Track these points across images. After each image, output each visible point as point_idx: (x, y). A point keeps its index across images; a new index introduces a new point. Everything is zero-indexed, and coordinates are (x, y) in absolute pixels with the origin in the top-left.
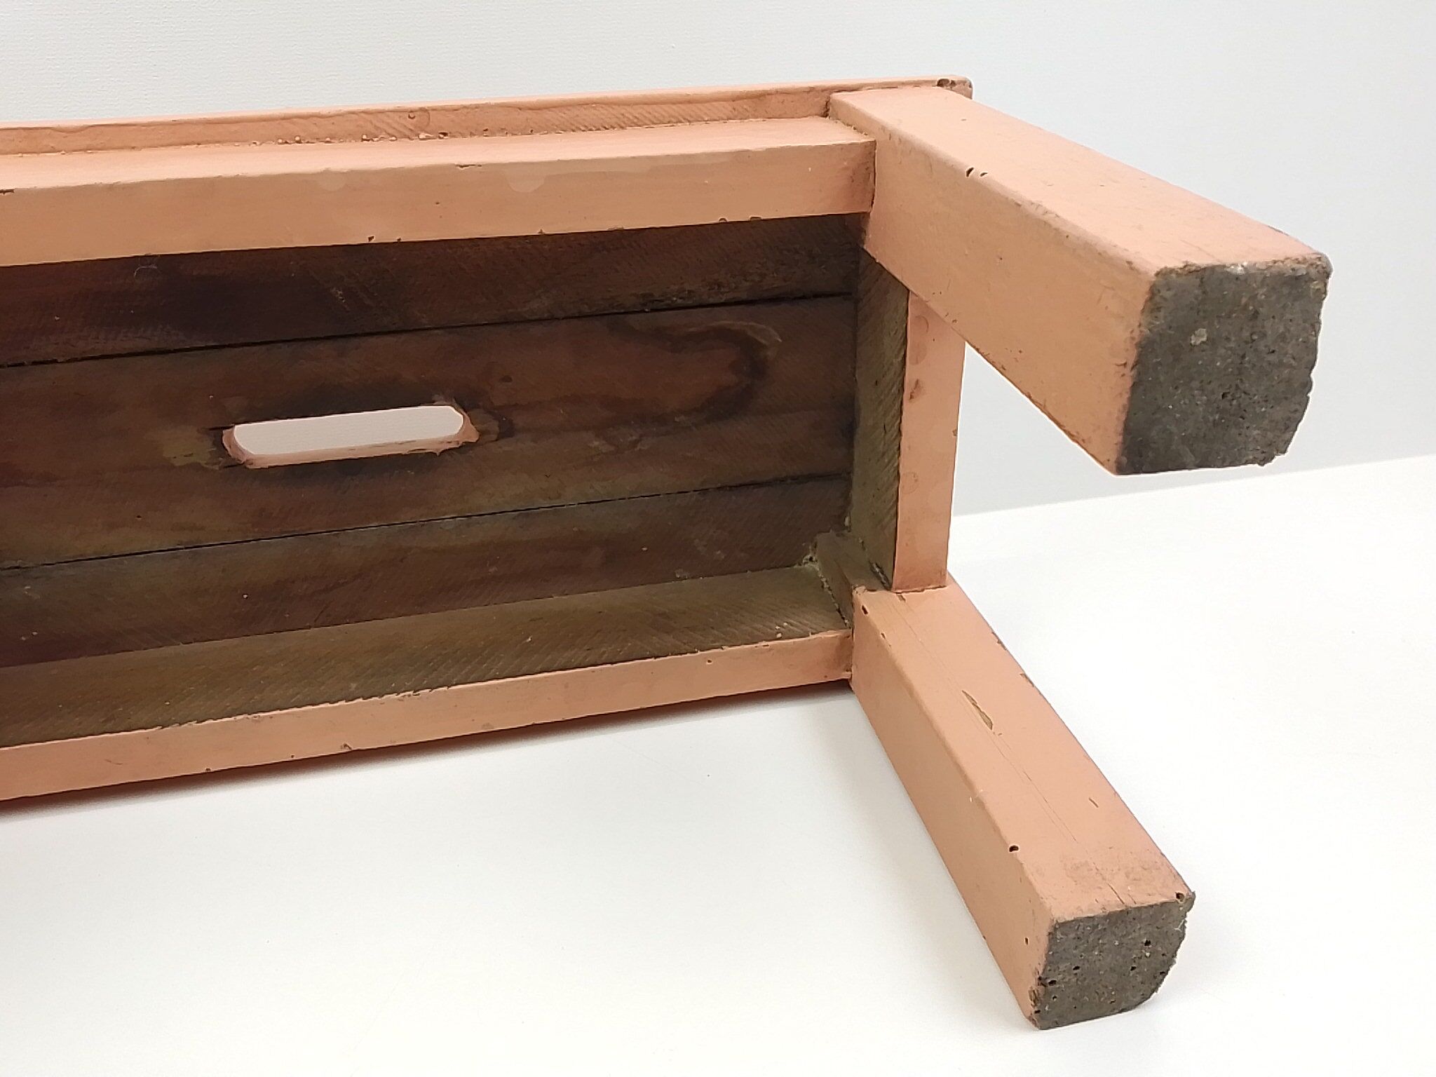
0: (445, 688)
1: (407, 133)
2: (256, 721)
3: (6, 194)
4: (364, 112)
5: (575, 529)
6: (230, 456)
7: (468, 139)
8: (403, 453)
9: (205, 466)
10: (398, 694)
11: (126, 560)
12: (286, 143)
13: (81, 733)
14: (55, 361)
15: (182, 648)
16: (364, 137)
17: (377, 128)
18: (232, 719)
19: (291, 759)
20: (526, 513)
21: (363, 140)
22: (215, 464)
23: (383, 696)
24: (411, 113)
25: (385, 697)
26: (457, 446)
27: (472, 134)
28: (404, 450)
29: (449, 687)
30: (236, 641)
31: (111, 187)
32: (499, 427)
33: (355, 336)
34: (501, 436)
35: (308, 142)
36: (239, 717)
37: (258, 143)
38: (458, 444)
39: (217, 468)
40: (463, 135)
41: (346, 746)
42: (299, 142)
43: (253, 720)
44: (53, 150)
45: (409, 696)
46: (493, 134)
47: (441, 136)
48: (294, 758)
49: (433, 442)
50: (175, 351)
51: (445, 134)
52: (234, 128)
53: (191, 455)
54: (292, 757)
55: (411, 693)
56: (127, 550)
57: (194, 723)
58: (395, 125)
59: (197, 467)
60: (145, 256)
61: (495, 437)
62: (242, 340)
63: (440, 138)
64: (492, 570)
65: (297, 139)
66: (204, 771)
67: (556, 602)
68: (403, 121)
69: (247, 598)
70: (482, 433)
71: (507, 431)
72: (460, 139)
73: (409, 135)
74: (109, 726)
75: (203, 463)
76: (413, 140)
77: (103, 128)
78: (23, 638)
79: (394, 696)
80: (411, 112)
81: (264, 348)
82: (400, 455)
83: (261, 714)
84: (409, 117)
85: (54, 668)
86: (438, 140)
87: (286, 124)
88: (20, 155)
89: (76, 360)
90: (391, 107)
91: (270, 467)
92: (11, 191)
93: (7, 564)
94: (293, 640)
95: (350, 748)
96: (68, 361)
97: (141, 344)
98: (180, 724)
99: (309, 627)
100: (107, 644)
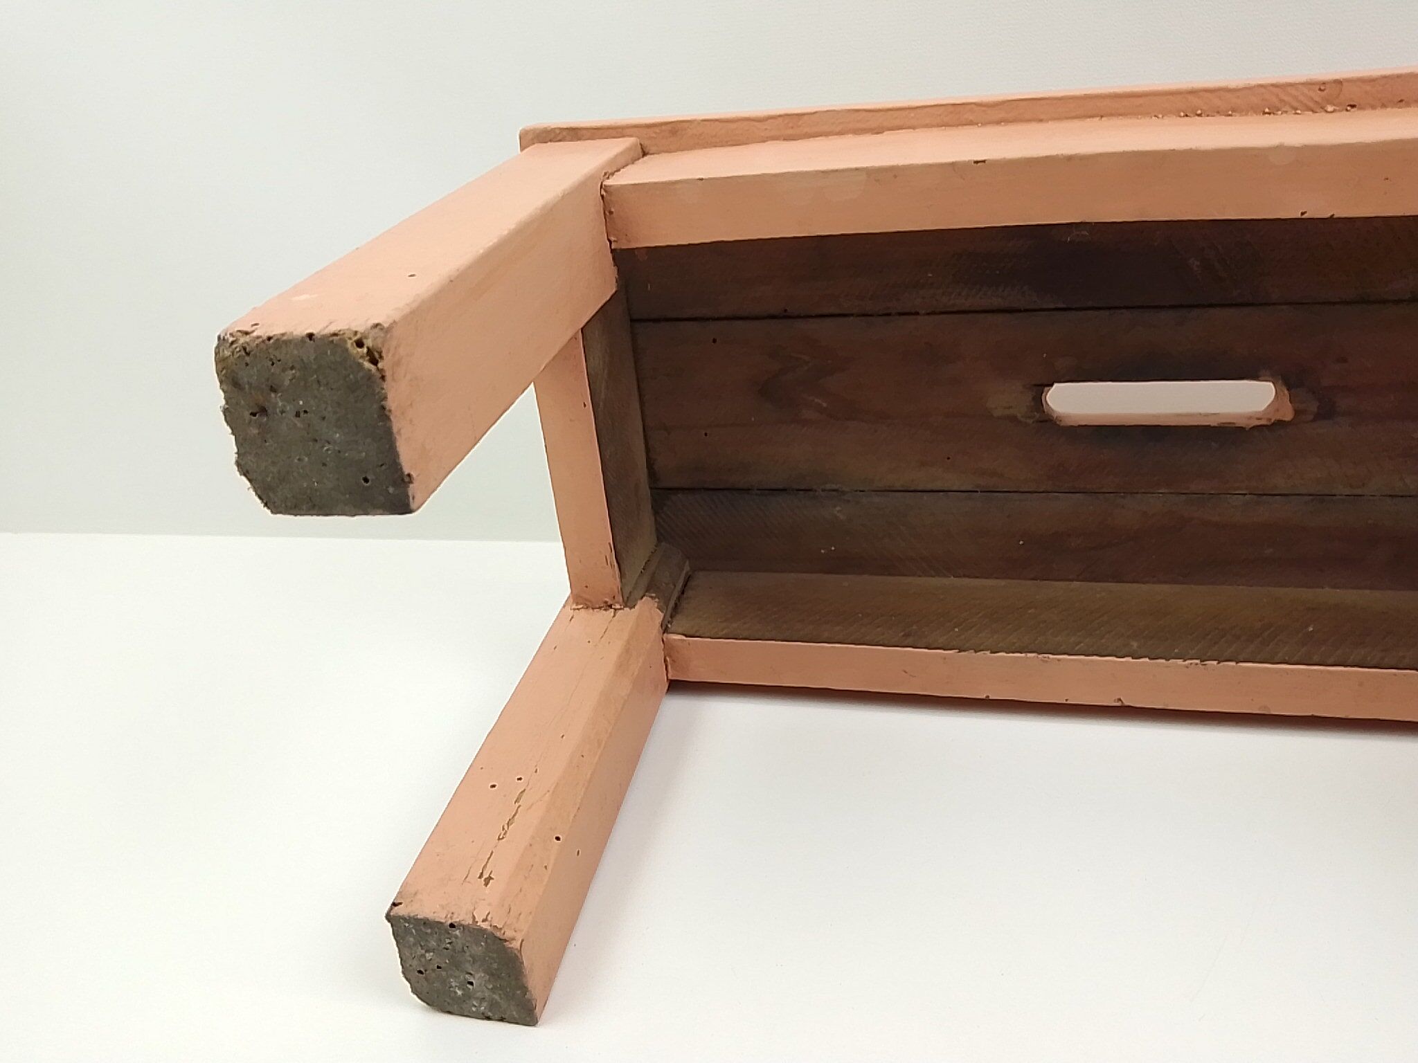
0: (1233, 664)
1: (1311, 104)
2: (1047, 661)
3: (979, 164)
4: (1273, 85)
5: (1370, 522)
6: (1044, 412)
7: (1379, 112)
8: (1212, 424)
9: (1022, 419)
10: (1185, 661)
11: (925, 496)
12: (1187, 116)
13: (886, 642)
14: (917, 313)
15: (951, 581)
16: (1267, 110)
17: (1282, 101)
18: (1023, 655)
19: (1065, 702)
20: (1321, 498)
21: (1265, 113)
22: (1029, 417)
23: (1169, 660)
24: (1322, 86)
25: (1171, 661)
26: (1269, 423)
27: (1384, 106)
28: (1213, 422)
29: (1237, 663)
30: (1002, 583)
31: (1070, 158)
32: (1318, 407)
33: (1197, 306)
34: (1319, 416)
35: (1208, 116)
36: (1029, 655)
37: (1160, 116)
38: (1270, 419)
39: (1030, 421)
40: (1373, 107)
41: (1120, 700)
42: (1199, 115)
43: (1042, 660)
44: (971, 123)
45: (1197, 664)
46: (1408, 105)
47: (1349, 108)
48: (1068, 702)
49: (1241, 416)
50: (1026, 310)
51: (1353, 106)
52: (1141, 101)
53: (1010, 407)
54: (1067, 700)
55: (1198, 661)
56: (929, 487)
57: (988, 653)
58: (1302, 98)
59: (1013, 419)
60: (1081, 223)
61: (1311, 417)
62: (1090, 304)
63: (1347, 110)
64: (1269, 551)
65: (1199, 112)
66: (984, 697)
67: (1328, 595)
68: (1312, 94)
69: (1023, 544)
70: (1297, 412)
71: (1326, 412)
72: (1368, 112)
73: (1316, 107)
74: (910, 640)
75: (1019, 416)
76: (1316, 112)
77: (1017, 102)
78: (823, 551)
79: (1180, 662)
80: (1324, 83)
81: (1107, 313)
82: (1209, 426)
83: (1051, 656)
84: (1320, 90)
85: (847, 581)
86: (1345, 112)
87: (1190, 97)
88: (944, 128)
89: (933, 313)
90: (1303, 79)
91: (1079, 426)
92: (984, 161)
93: (828, 486)
94: (1058, 589)
95: (1122, 702)
96: (928, 314)
97: (996, 302)
98: (976, 652)
99: (1072, 580)
100: (888, 566)
